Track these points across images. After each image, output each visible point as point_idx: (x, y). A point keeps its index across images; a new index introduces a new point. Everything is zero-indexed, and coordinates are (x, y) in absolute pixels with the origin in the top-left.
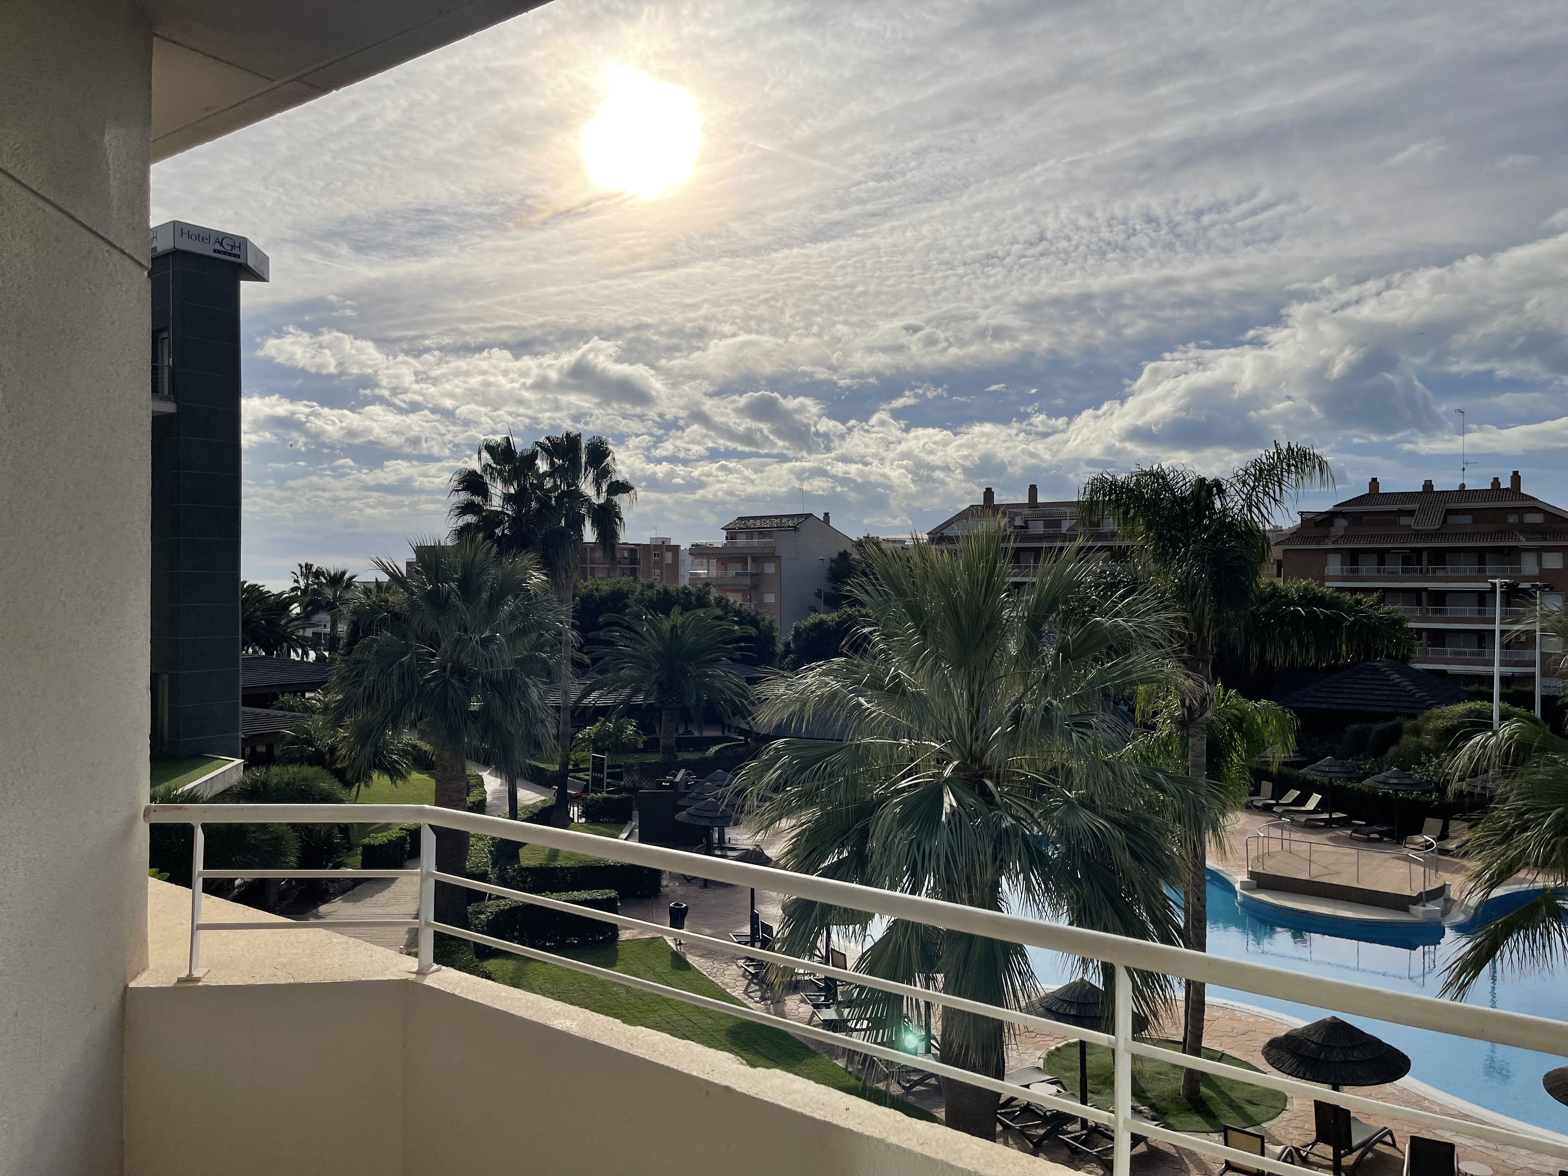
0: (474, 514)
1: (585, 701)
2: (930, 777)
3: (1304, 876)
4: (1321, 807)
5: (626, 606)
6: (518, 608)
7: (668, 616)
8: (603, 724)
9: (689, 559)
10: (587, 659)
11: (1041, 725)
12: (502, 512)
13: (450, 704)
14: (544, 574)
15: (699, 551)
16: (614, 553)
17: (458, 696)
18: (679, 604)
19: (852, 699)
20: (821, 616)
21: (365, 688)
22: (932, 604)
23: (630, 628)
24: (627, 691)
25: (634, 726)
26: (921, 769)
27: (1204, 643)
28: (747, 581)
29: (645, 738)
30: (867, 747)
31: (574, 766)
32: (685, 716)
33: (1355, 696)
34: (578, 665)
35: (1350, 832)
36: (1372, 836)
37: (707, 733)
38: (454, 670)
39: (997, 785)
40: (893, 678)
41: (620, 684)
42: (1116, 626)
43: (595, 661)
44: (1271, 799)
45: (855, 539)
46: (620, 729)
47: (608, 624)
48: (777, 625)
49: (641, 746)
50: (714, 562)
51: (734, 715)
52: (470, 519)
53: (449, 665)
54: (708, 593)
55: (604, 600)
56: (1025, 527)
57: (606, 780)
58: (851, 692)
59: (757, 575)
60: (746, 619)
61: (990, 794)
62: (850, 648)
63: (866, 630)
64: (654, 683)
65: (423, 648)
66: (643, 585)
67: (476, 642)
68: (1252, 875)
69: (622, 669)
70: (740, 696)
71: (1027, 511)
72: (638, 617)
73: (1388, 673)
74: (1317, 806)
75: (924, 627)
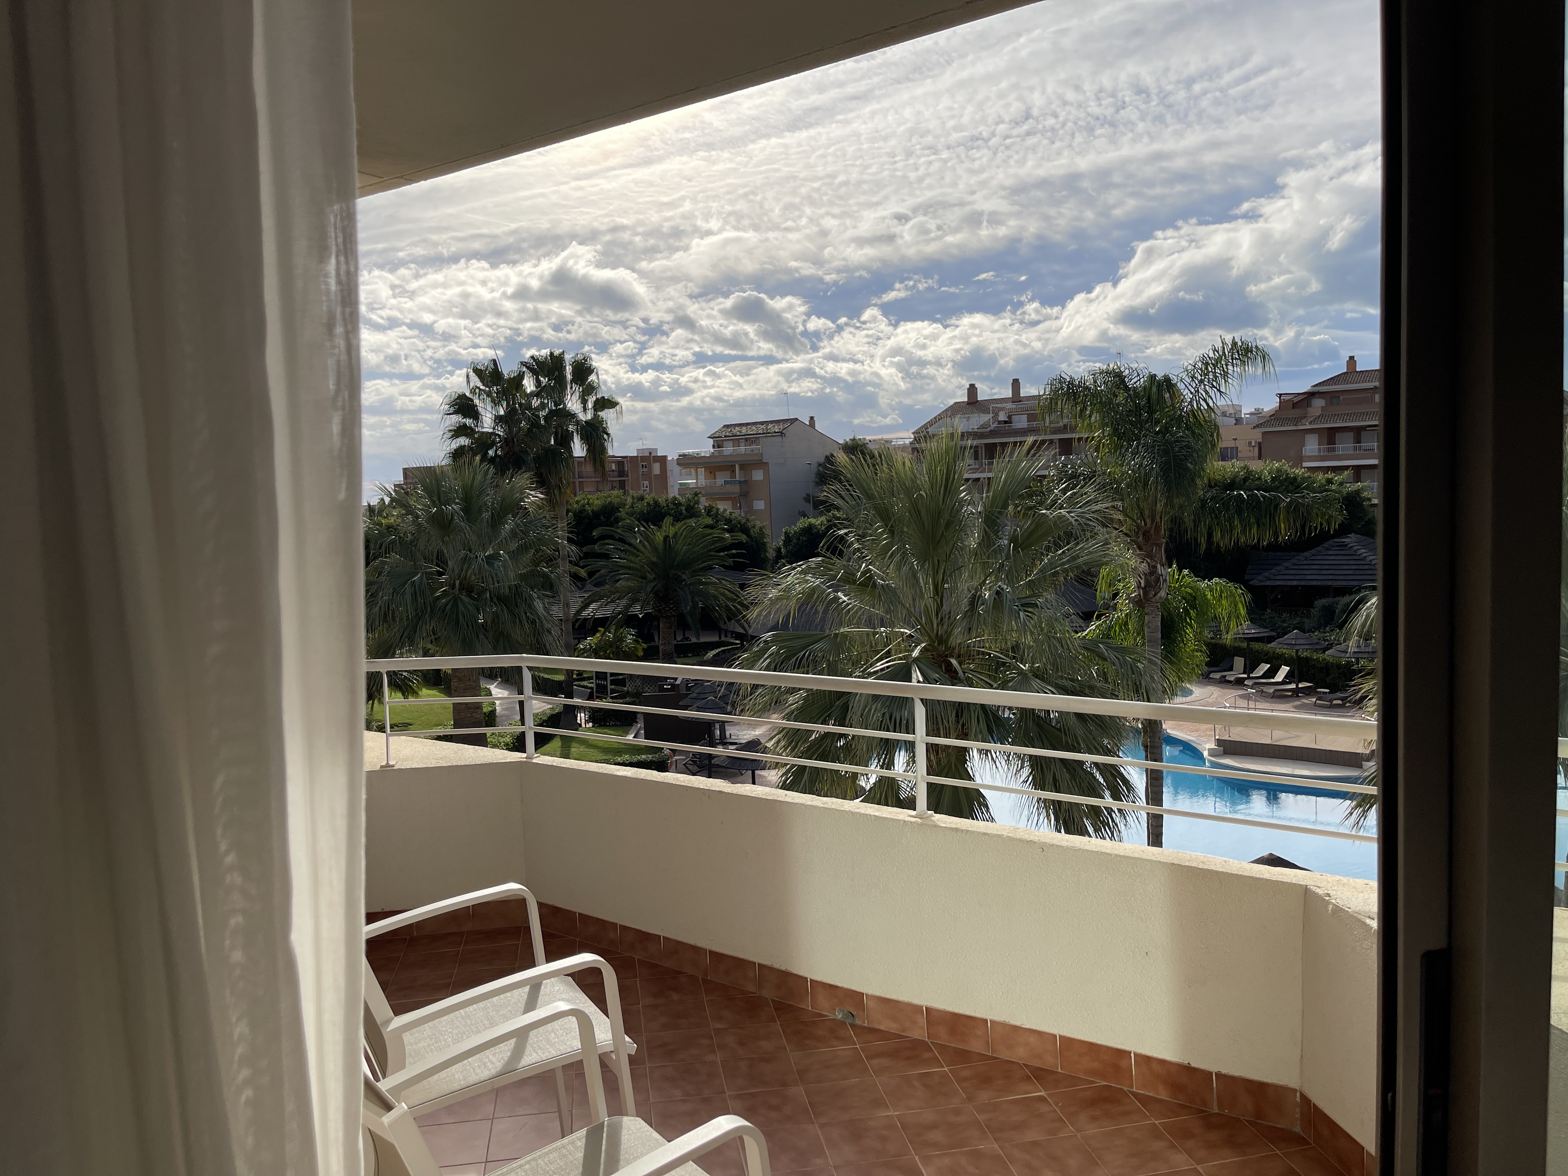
0: (467, 435)
1: (585, 613)
2: (900, 659)
3: (1267, 741)
4: (1289, 677)
5: (617, 520)
6: (518, 525)
7: (660, 527)
8: (604, 634)
9: (677, 469)
10: (583, 573)
11: (994, 607)
12: (493, 434)
13: (461, 619)
14: (542, 493)
15: (687, 461)
16: (603, 467)
17: (469, 611)
18: (670, 515)
19: (829, 594)
20: (810, 520)
21: (380, 607)
22: (899, 506)
23: (622, 540)
24: (624, 602)
25: (633, 635)
26: (893, 653)
27: (1158, 528)
28: (736, 489)
29: (645, 646)
30: (845, 636)
31: (577, 675)
32: (682, 624)
33: (1324, 572)
34: (575, 577)
35: (1314, 700)
36: (1335, 702)
37: (704, 639)
38: (462, 587)
39: (960, 664)
40: (864, 573)
41: (617, 595)
42: (1061, 517)
43: (591, 574)
44: (1243, 673)
45: (841, 442)
46: (621, 639)
47: (602, 537)
48: (767, 531)
49: (641, 654)
50: (701, 471)
51: (730, 619)
52: (463, 441)
53: (457, 582)
54: (697, 502)
55: (596, 514)
56: (1008, 422)
57: (610, 687)
58: (829, 587)
59: (745, 482)
60: (734, 527)
61: (956, 672)
62: (827, 550)
63: (842, 532)
64: (650, 593)
65: (432, 568)
66: (633, 498)
67: (482, 560)
68: (1220, 742)
69: (618, 580)
70: (734, 600)
71: (1010, 406)
72: (631, 529)
73: (1355, 548)
74: (1286, 677)
75: (892, 526)
